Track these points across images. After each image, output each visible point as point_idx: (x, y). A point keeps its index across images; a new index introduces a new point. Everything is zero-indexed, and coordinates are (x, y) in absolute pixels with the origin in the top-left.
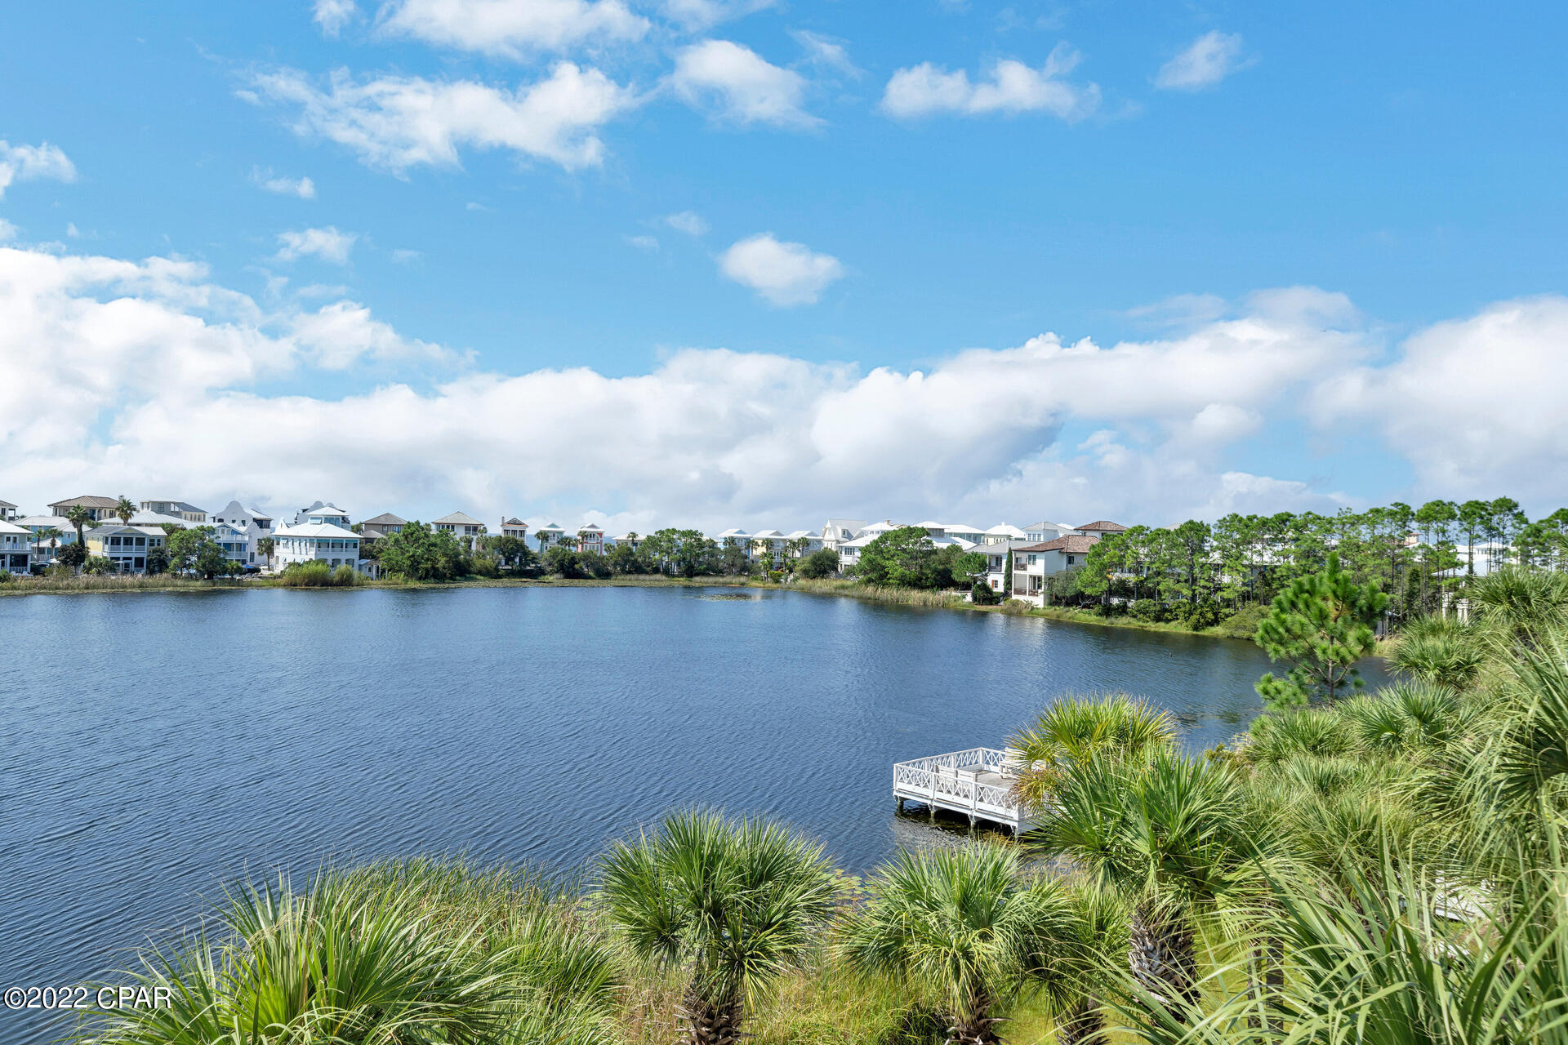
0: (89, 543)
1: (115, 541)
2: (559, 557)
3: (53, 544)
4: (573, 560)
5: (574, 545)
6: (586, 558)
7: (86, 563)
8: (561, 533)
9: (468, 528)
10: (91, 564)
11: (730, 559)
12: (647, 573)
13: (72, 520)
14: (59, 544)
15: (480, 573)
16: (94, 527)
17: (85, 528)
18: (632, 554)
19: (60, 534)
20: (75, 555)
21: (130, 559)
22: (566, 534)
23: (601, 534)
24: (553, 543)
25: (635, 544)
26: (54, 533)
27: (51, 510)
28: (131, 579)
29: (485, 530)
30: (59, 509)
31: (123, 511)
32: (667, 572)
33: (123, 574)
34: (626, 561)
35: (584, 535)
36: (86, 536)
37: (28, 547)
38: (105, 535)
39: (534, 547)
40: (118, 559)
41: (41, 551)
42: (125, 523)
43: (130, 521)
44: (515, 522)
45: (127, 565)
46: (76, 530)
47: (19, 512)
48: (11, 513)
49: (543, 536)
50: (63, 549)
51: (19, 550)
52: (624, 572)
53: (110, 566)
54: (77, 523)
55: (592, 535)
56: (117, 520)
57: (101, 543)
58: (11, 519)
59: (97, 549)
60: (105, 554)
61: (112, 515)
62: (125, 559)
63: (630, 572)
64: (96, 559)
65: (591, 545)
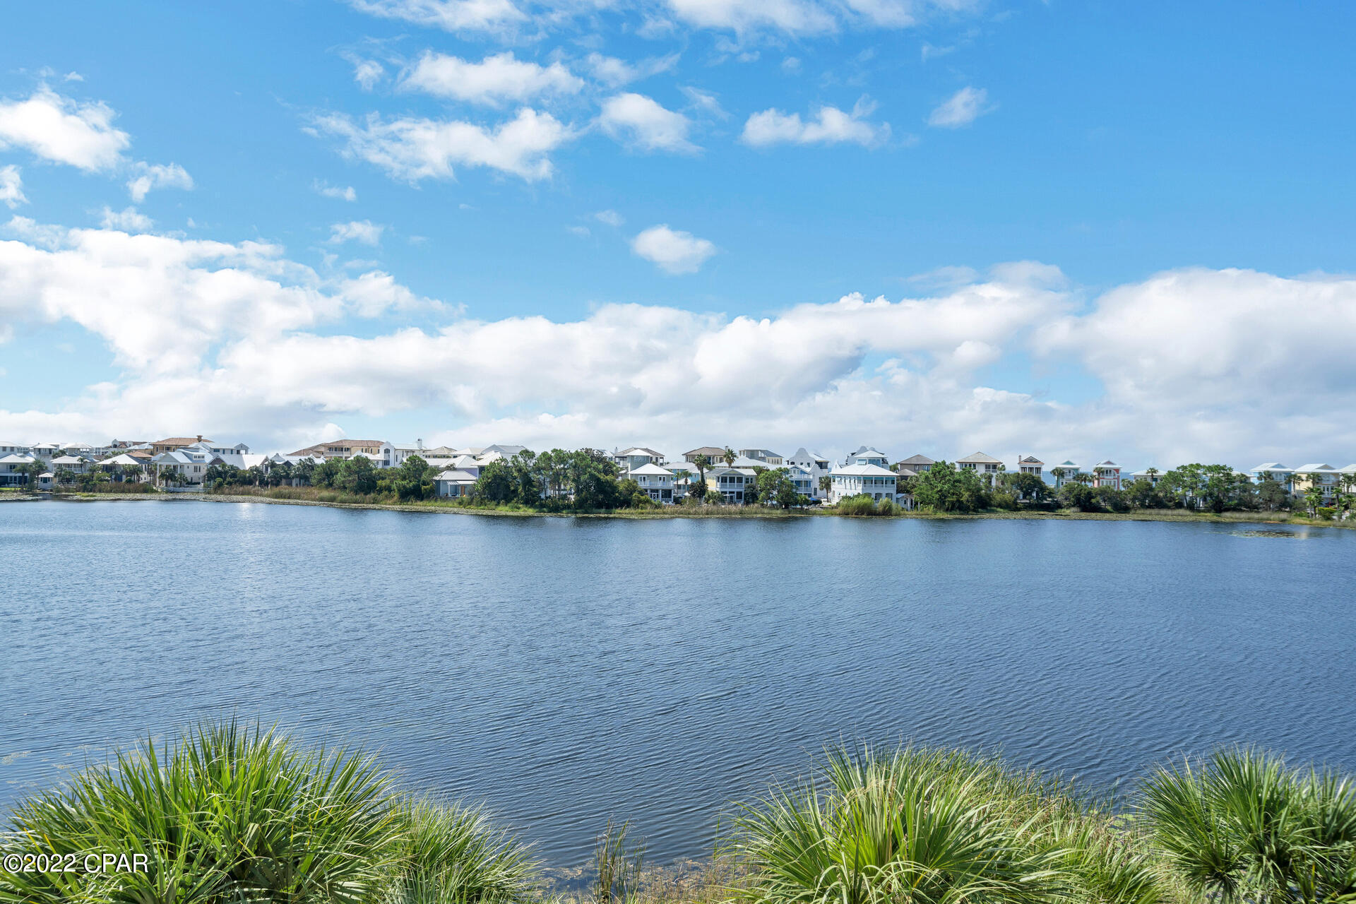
0: (708, 481)
1: (724, 480)
2: (1076, 492)
3: (686, 482)
4: (1090, 495)
5: (1090, 481)
6: (1102, 492)
7: (706, 496)
8: (1077, 469)
9: (987, 466)
10: (709, 496)
11: (1267, 495)
12: (1169, 508)
13: (697, 465)
14: (689, 482)
15: (1000, 506)
16: (710, 469)
17: (705, 470)
18: (1151, 489)
19: (690, 475)
20: (699, 490)
21: (733, 492)
22: (1081, 471)
23: (1117, 470)
24: (1069, 479)
25: (1155, 480)
26: (686, 474)
27: (684, 457)
28: (734, 508)
29: (1003, 468)
30: (689, 457)
31: (729, 457)
32: (1191, 507)
33: (729, 504)
34: (1146, 496)
35: (1101, 472)
36: (705, 475)
37: (672, 484)
38: (718, 475)
39: (1051, 483)
40: (726, 493)
41: (679, 487)
42: (730, 466)
43: (733, 465)
44: (1031, 460)
45: (731, 497)
46: (699, 472)
47: (665, 461)
48: (661, 461)
49: (1059, 473)
50: (692, 485)
51: (666, 487)
52: (1143, 506)
53: (720, 498)
54: (700, 467)
55: (1108, 472)
56: (725, 464)
57: (715, 481)
58: (662, 464)
59: (713, 486)
60: (718, 490)
61: (721, 461)
62: (730, 493)
63: (1149, 507)
64: (712, 492)
65: (1106, 481)
